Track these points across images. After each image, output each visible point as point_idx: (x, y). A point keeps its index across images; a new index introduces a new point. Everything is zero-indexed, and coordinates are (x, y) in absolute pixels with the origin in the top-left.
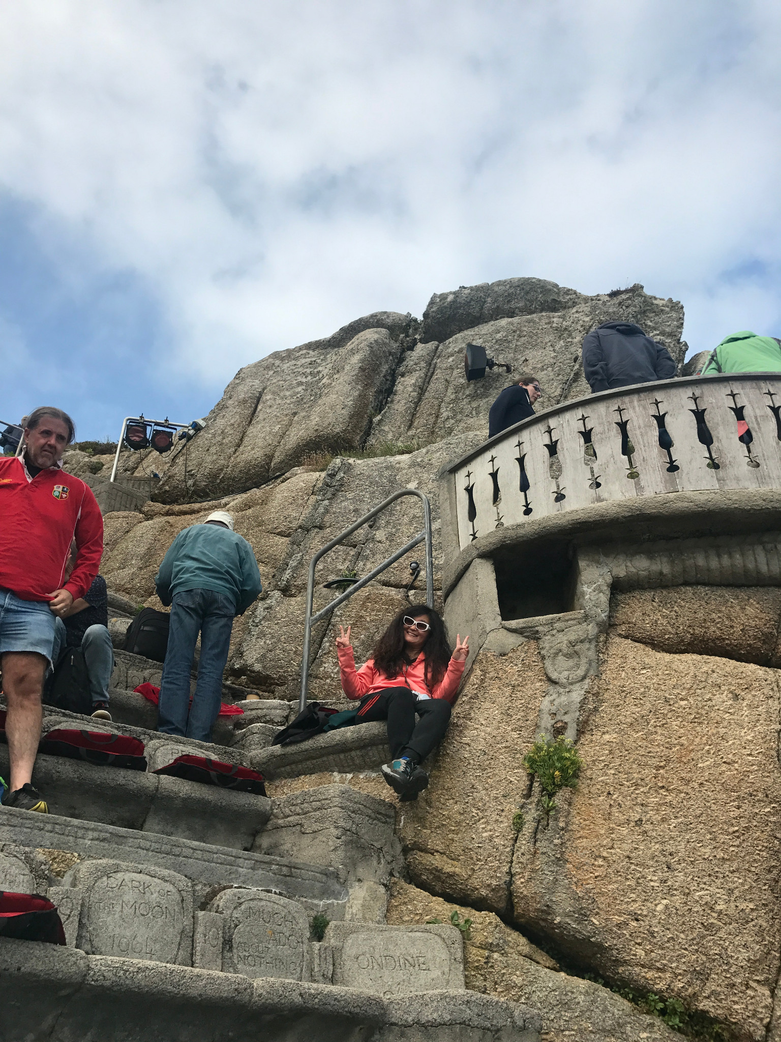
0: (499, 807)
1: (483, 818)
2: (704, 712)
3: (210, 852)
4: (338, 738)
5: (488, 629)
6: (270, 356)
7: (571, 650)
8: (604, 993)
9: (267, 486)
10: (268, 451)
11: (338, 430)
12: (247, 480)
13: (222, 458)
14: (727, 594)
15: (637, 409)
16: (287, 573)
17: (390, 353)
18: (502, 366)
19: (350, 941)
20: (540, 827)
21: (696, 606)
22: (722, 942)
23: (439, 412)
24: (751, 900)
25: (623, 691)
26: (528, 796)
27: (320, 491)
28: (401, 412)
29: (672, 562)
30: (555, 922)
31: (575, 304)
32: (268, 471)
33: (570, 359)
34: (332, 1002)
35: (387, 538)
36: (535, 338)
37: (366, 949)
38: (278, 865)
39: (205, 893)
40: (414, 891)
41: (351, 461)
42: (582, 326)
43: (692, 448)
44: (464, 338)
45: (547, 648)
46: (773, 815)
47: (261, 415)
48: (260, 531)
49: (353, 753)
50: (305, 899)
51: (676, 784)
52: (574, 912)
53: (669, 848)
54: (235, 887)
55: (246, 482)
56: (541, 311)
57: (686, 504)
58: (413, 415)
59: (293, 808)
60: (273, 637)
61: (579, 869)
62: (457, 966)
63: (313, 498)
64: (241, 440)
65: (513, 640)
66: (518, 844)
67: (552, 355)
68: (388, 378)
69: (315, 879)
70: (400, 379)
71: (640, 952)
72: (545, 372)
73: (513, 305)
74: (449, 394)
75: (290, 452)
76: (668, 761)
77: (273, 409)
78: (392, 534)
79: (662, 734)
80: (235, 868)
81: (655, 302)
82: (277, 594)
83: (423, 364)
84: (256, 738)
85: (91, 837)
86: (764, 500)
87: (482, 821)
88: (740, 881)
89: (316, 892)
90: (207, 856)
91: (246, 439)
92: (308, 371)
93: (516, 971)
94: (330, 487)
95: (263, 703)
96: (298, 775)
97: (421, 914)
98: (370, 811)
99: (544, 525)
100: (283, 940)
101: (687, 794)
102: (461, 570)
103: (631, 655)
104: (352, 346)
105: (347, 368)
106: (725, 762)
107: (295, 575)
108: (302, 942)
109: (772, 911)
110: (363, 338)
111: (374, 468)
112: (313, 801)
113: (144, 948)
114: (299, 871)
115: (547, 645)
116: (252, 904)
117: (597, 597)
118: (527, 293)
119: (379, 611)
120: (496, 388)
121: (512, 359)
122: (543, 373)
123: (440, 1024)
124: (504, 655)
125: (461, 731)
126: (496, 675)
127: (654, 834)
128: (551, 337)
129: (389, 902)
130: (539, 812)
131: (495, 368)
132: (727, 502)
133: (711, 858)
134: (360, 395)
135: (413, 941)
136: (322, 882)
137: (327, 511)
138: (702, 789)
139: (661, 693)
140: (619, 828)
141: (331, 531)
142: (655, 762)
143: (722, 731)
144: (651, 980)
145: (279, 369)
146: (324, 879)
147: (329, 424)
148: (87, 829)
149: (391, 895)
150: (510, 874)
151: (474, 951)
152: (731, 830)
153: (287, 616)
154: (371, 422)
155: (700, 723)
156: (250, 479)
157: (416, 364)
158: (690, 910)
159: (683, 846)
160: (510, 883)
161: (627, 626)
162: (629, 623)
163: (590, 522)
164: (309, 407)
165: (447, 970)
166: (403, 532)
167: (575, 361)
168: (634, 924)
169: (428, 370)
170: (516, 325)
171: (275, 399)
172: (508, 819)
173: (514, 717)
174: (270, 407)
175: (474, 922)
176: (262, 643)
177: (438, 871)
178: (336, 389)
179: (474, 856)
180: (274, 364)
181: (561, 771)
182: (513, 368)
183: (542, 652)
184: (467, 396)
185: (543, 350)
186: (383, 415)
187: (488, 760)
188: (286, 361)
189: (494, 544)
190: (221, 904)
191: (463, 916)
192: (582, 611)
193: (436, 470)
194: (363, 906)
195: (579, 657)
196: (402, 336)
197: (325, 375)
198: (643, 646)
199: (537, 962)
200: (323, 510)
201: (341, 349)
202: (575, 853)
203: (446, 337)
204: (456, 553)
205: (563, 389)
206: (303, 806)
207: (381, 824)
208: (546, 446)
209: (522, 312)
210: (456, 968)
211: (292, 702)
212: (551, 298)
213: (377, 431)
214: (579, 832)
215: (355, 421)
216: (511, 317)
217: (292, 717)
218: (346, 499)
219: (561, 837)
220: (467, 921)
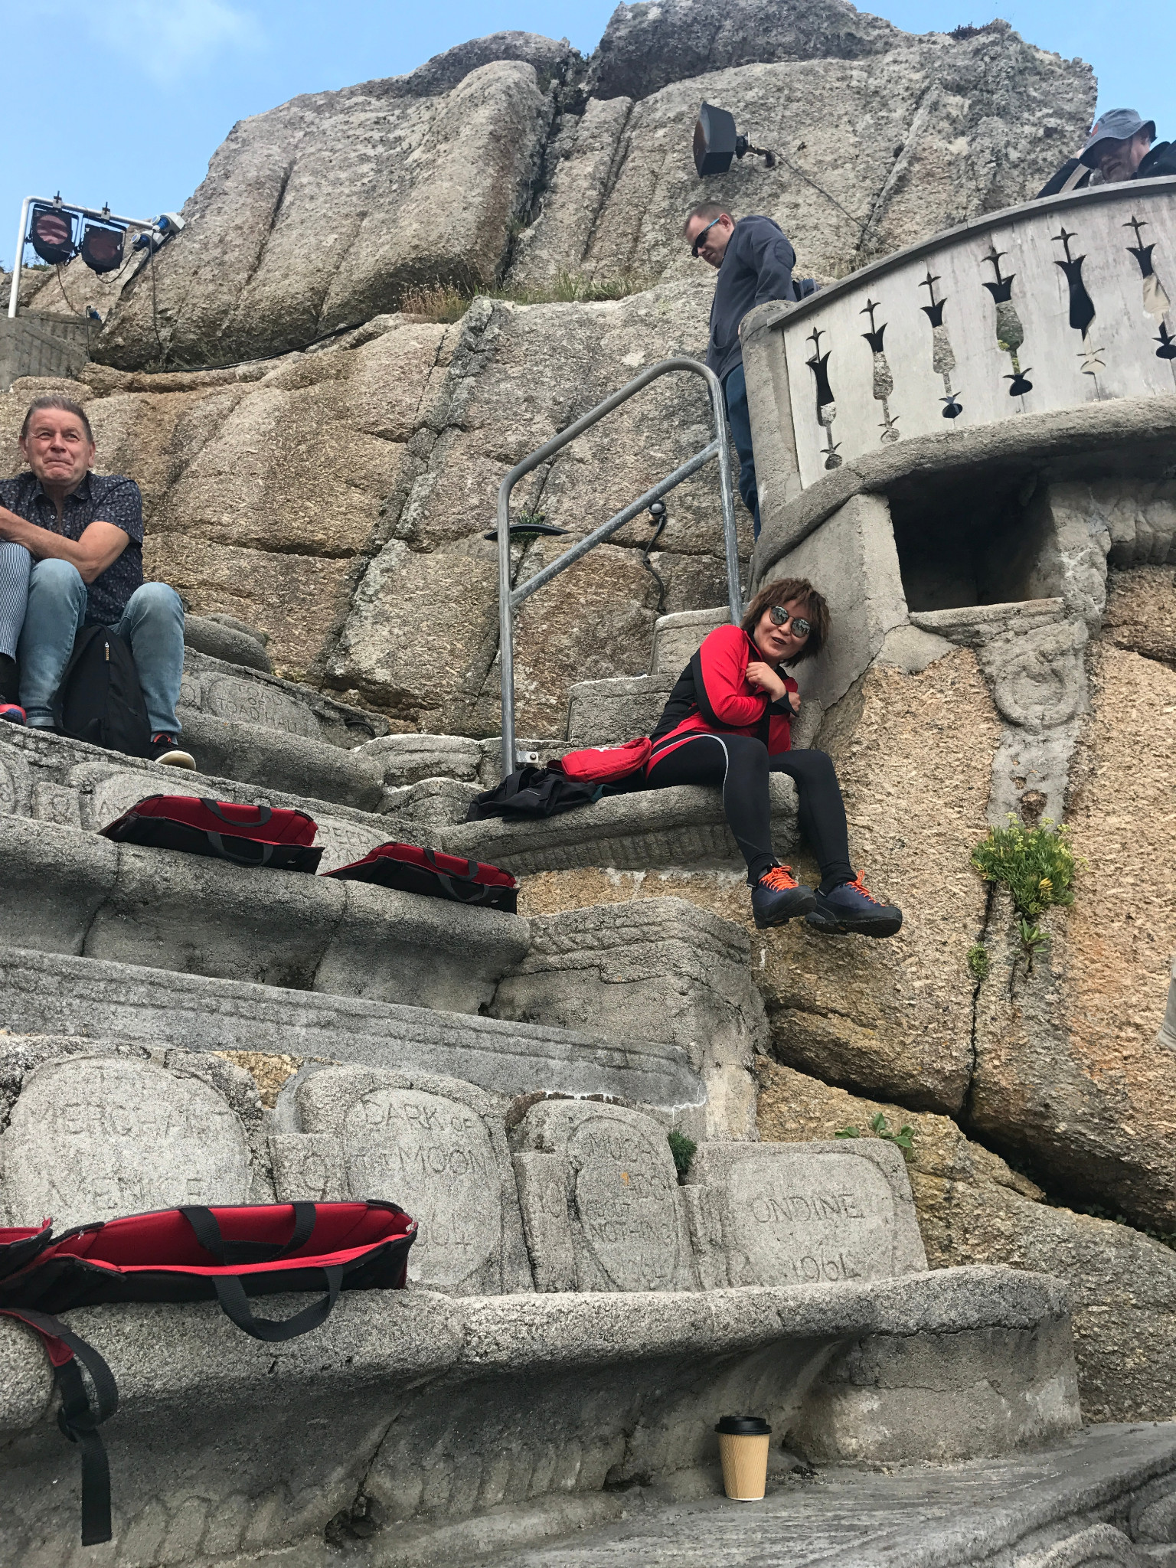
0: (938, 938)
1: (911, 956)
3: (502, 1034)
4: (622, 810)
5: (886, 627)
6: (292, 103)
7: (1046, 668)
8: (1144, 1242)
9: (323, 347)
10: (317, 281)
11: (457, 249)
12: (275, 335)
13: (225, 289)
16: (413, 507)
17: (539, 114)
18: (760, 152)
19: (735, 1177)
20: (1019, 973)
23: (639, 231)
25: (1137, 743)
26: (986, 920)
27: (457, 358)
28: (569, 226)
30: (1057, 1130)
31: (888, 47)
32: (316, 320)
33: (887, 149)
34: (818, 1317)
35: (594, 455)
36: (818, 104)
37: (760, 1188)
38: (606, 1048)
39: (505, 1111)
40: (797, 1079)
41: (508, 305)
42: (907, 89)
44: (684, 94)
45: (998, 663)
47: (293, 212)
48: (343, 427)
49: (650, 838)
50: (651, 1106)
52: (1092, 1115)
54: (551, 1097)
55: (272, 339)
56: (825, 56)
58: (591, 234)
60: (405, 623)
61: (1091, 1043)
62: (907, 1207)
63: (440, 373)
64: (259, 258)
65: (932, 647)
66: (981, 1001)
67: (851, 141)
68: (535, 160)
69: (659, 1069)
70: (562, 164)
72: (840, 171)
73: (774, 37)
74: (658, 197)
75: (360, 287)
77: (318, 203)
78: (603, 449)
80: (543, 1059)
81: (1038, 56)
82: (399, 546)
83: (607, 138)
84: (438, 802)
85: (304, 1021)
87: (910, 960)
89: (664, 1092)
90: (500, 1041)
91: (268, 257)
92: (377, 135)
93: (999, 1210)
94: (475, 352)
95: (432, 741)
97: (819, 1119)
98: (720, 944)
99: (1003, 436)
100: (645, 1187)
102: (819, 516)
103: (1143, 680)
104: (468, 92)
105: (465, 131)
107: (427, 513)
108: (670, 1187)
110: (491, 76)
111: (556, 322)
112: (623, 926)
113: (452, 1235)
114: (637, 1057)
115: (998, 659)
116: (592, 1127)
117: (1087, 574)
118: (802, 16)
119: (601, 586)
120: (748, 195)
121: (776, 142)
122: (836, 172)
123: (962, 1328)
124: (917, 673)
125: (853, 805)
126: (906, 708)
128: (849, 106)
129: (758, 1098)
130: (1013, 949)
131: (746, 159)
134: (494, 187)
135: (829, 1169)
136: (670, 1074)
137: (473, 398)
141: (486, 437)
145: (313, 129)
146: (673, 1068)
147: (441, 237)
148: (296, 1005)
150: (974, 1052)
151: (923, 1180)
153: (426, 586)
154: (513, 241)
156: (281, 333)
157: (593, 137)
160: (975, 1066)
161: (1132, 628)
162: (1136, 623)
163: (1092, 435)
164: (390, 203)
165: (890, 1215)
166: (623, 446)
167: (896, 155)
169: (616, 150)
170: (781, 77)
171: (318, 185)
172: (958, 959)
173: (948, 782)
174: (312, 198)
175: (918, 1133)
176: (385, 633)
177: (840, 1045)
178: (448, 171)
179: (904, 1021)
180: (302, 118)
181: (1051, 878)
182: (778, 159)
183: (988, 670)
184: (692, 205)
185: (834, 130)
186: (536, 229)
187: (909, 855)
188: (327, 115)
189: (898, 468)
190: (547, 1134)
191: (892, 1121)
192: (1060, 600)
193: (678, 334)
194: (727, 1108)
195: (1061, 681)
196: (555, 82)
197: (414, 144)
198: (1158, 665)
199: (1023, 1194)
200: (465, 395)
201: (435, 100)
202: (1082, 1017)
203: (638, 91)
204: (793, 484)
205: (874, 205)
206: (600, 934)
207: (735, 965)
208: (989, 286)
209: (790, 54)
210: (904, 1211)
211: (483, 741)
212: (842, 33)
213: (528, 258)
214: (1084, 981)
215: (487, 235)
216: (769, 61)
217: (489, 768)
218: (508, 378)
219: (1057, 991)
220: (905, 1131)
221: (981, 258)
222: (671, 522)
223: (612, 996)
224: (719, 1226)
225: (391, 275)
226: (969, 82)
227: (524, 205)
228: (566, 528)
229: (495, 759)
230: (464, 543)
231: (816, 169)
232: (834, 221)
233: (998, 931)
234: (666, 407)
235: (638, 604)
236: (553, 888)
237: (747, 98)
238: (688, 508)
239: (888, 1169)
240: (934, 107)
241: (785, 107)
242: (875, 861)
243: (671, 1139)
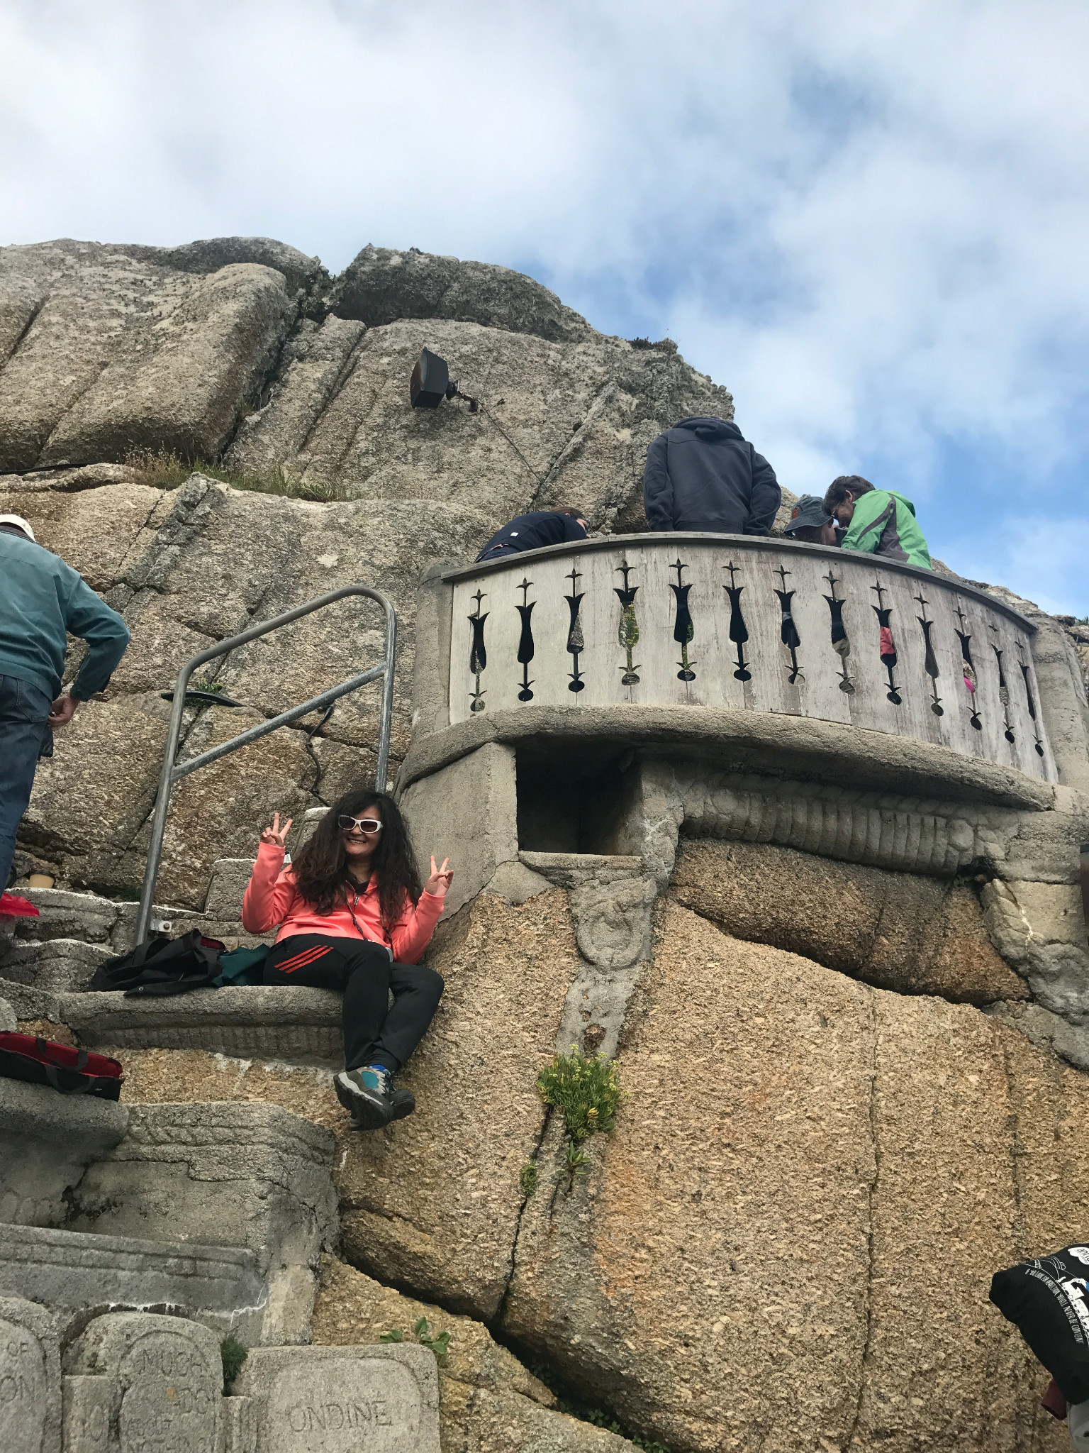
0: (499, 1153)
1: (473, 1167)
2: (785, 1039)
3: (76, 1247)
4: (239, 1002)
5: (498, 860)
6: (56, 243)
7: (619, 917)
9: (41, 477)
10: (47, 414)
11: (186, 419)
14: (823, 868)
15: (755, 573)
17: (283, 315)
18: (466, 398)
19: (279, 1385)
20: (561, 1192)
21: (783, 879)
22: (791, 1381)
23: (353, 437)
24: (831, 1322)
26: (540, 1139)
27: (167, 526)
28: (292, 420)
29: (765, 810)
30: (572, 1342)
31: (581, 339)
32: (39, 449)
33: (569, 422)
36: (520, 371)
37: (301, 1395)
38: (177, 1257)
39: (64, 1328)
40: (356, 1278)
41: (222, 486)
42: (591, 378)
43: (824, 654)
44: (410, 334)
45: (583, 906)
46: (862, 1198)
47: (37, 345)
49: (261, 1031)
50: (211, 1313)
51: (746, 1143)
52: (602, 1330)
53: (735, 1239)
54: (114, 1310)
56: (530, 332)
57: (809, 738)
58: (311, 430)
59: (174, 1131)
60: (67, 768)
61: (611, 1261)
62: (432, 1415)
63: (148, 535)
65: (533, 883)
66: (525, 1216)
67: (542, 408)
68: (273, 353)
69: (227, 1275)
70: (295, 364)
71: (686, 1393)
72: (529, 430)
73: (491, 307)
74: (374, 413)
75: (89, 430)
76: (736, 1106)
77: (63, 343)
78: (287, 634)
79: (730, 1064)
80: (113, 1271)
81: (693, 376)
83: (338, 353)
84: (64, 964)
86: (905, 755)
87: (472, 1172)
88: (819, 1293)
89: (227, 1297)
90: (73, 1254)
92: (131, 295)
93: (512, 1419)
94: (185, 524)
95: (70, 898)
96: (148, 1046)
97: (368, 1320)
98: (305, 1147)
100: (189, 1401)
101: (760, 1159)
102: (459, 752)
103: (695, 936)
104: (222, 284)
105: (213, 318)
106: (808, 1118)
108: (214, 1399)
109: (853, 1338)
110: (245, 275)
111: (264, 512)
112: (218, 1125)
114: (205, 1264)
115: (584, 902)
116: (148, 1343)
117: (661, 840)
118: (516, 297)
119: (262, 761)
120: (451, 431)
121: (481, 393)
122: (525, 430)
124: (518, 904)
125: (447, 1021)
126: (504, 936)
127: (715, 1215)
128: (543, 379)
129: (317, 1296)
130: (559, 1169)
131: (454, 400)
132: (862, 746)
133: (786, 1257)
134: (230, 371)
135: (368, 1375)
136: (236, 1279)
137: (175, 565)
138: (779, 1154)
139: (732, 1002)
140: (669, 1202)
141: (180, 602)
142: (719, 1105)
143: (807, 1070)
144: (698, 1434)
145: (72, 273)
146: (240, 1273)
147: (173, 405)
149: (322, 1285)
150: (513, 1263)
151: (451, 1386)
152: (812, 1218)
153: (96, 736)
154: (239, 420)
155: (779, 1054)
157: (327, 348)
158: (756, 1332)
159: (752, 1237)
160: (512, 1276)
161: (692, 890)
162: (695, 886)
163: (678, 732)
164: (132, 361)
165: (416, 1422)
167: (576, 429)
168: (683, 1350)
169: (345, 364)
170: (492, 341)
171: (67, 327)
172: (513, 1174)
173: (528, 1008)
174: (58, 337)
175: (454, 1338)
176: (46, 775)
177: (399, 1249)
178: (191, 348)
179: (458, 1229)
180: (63, 260)
181: (599, 1107)
182: (480, 406)
183: (575, 910)
184: (403, 427)
185: (529, 396)
186: (263, 416)
187: (486, 1073)
188: (88, 263)
189: (527, 728)
190: (102, 1353)
191: (433, 1325)
192: (639, 858)
193: (371, 547)
194: (285, 1309)
195: (630, 930)
196: (302, 291)
197: (164, 314)
198: (708, 924)
199: (536, 1400)
200: (168, 562)
201: (192, 277)
202: (607, 1236)
203: (374, 318)
204: (442, 716)
205: (552, 465)
206: (196, 1131)
207: (317, 1167)
208: (618, 591)
209: (502, 323)
210: (429, 1419)
211: (121, 904)
212: (547, 318)
213: (250, 440)
214: (614, 1203)
215: (216, 411)
216: (485, 325)
217: (122, 931)
218: (211, 553)
219: (589, 1211)
220: (443, 1336)
221: (615, 567)
222: (337, 712)
223: (196, 1193)
224: (254, 1438)
225: (120, 427)
226: (638, 385)
227: (256, 390)
228: (240, 701)
229: (129, 923)
230: (141, 698)
231: (510, 424)
232: (518, 470)
233: (549, 1151)
234: (350, 609)
235: (294, 784)
236: (160, 1067)
237: (462, 350)
238: (355, 703)
239: (421, 1375)
240: (610, 399)
241: (492, 366)
242: (457, 1075)
243: (224, 1346)
